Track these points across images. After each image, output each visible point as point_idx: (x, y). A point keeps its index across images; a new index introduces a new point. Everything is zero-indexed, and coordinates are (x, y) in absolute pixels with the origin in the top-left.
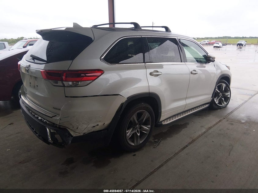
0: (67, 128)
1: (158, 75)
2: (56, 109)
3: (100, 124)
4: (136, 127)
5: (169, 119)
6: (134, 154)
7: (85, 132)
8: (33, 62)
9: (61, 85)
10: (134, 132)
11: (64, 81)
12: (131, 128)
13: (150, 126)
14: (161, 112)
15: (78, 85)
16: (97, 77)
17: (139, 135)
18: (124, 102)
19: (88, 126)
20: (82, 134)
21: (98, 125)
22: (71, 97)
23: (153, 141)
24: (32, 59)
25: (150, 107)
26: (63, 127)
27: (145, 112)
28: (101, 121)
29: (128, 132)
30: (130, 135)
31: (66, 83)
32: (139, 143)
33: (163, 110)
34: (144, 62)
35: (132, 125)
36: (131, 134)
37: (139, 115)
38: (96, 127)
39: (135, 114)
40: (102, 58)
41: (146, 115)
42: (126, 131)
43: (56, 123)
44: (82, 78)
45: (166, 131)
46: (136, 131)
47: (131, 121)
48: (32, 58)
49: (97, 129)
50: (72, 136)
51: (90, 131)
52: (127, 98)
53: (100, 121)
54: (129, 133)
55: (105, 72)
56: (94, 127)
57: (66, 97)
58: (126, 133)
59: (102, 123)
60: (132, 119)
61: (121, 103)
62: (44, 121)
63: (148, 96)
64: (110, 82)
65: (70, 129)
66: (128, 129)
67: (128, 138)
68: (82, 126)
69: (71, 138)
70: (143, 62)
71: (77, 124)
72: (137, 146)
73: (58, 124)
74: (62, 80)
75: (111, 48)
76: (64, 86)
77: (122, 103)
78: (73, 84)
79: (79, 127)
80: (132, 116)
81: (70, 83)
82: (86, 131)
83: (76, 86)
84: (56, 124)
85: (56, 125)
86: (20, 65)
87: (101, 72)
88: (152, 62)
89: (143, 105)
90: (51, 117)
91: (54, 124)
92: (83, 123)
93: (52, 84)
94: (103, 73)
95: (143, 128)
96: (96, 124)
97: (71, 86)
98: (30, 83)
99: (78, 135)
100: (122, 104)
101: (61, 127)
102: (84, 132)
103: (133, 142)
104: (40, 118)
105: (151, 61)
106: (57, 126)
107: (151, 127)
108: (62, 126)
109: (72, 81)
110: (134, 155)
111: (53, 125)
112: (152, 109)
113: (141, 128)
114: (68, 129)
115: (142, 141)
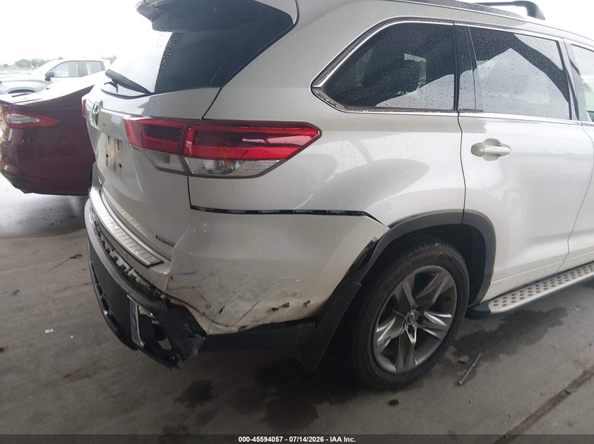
0: (190, 306)
1: (498, 155)
2: (164, 242)
3: (295, 303)
4: (406, 318)
5: (509, 297)
6: (392, 397)
7: (243, 325)
8: (115, 93)
9: (179, 167)
10: (400, 331)
11: (188, 155)
12: (391, 319)
13: (450, 316)
14: (490, 275)
15: (231, 171)
16: (295, 149)
17: (413, 340)
18: (379, 238)
19: (256, 307)
20: (235, 329)
21: (286, 306)
22: (208, 210)
23: (454, 360)
24: (110, 83)
25: (458, 257)
26: (177, 303)
27: (440, 271)
28: (298, 295)
29: (381, 333)
30: (386, 340)
31: (193, 164)
32: (410, 366)
33: (497, 268)
34: (456, 108)
35: (394, 309)
36: (389, 338)
37: (422, 281)
38: (280, 311)
39: (409, 276)
40: (320, 85)
41: (444, 281)
42: (374, 329)
43: (159, 288)
44: (246, 149)
45: (494, 328)
46: (406, 328)
47: (393, 298)
48: (110, 80)
49: (284, 316)
50: (203, 333)
51: (260, 323)
52: (391, 226)
53: (294, 295)
54: (384, 333)
55: (323, 133)
56: (274, 309)
57: (193, 207)
58: (373, 335)
59: (302, 301)
60: (397, 292)
61: (369, 241)
62: (130, 273)
63: (458, 222)
64: (339, 170)
65: (197, 311)
66: (383, 321)
67: (378, 351)
68: (236, 305)
69: (199, 339)
70: (451, 106)
71: (221, 300)
72: (404, 374)
73: (164, 289)
74: (182, 153)
75: (350, 54)
76: (187, 173)
77: (371, 243)
78: (218, 167)
79: (227, 308)
80: (398, 284)
81: (209, 164)
82: (249, 322)
83: (226, 174)
84: (159, 290)
85: (160, 293)
86: (85, 101)
87: (311, 132)
88: (482, 111)
89: (439, 249)
90: (148, 267)
91: (153, 287)
92: (239, 296)
93: (154, 165)
94: (318, 138)
95: (428, 320)
96: (281, 303)
97: (210, 175)
98: (107, 156)
99: (222, 330)
100: (372, 246)
101: (172, 301)
102: (242, 323)
103: (393, 359)
104: (120, 262)
105: (478, 108)
106: (162, 296)
107: (455, 319)
108: (176, 299)
109: (217, 159)
110: (394, 403)
111: (150, 292)
112: (464, 266)
113: (422, 319)
114: (191, 310)
115: (421, 360)
